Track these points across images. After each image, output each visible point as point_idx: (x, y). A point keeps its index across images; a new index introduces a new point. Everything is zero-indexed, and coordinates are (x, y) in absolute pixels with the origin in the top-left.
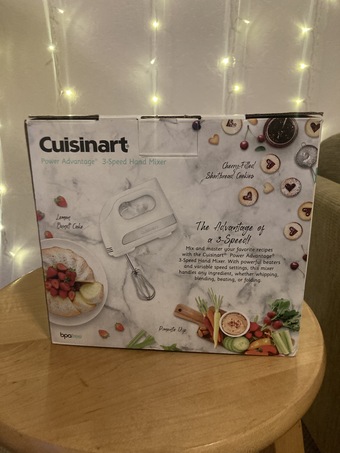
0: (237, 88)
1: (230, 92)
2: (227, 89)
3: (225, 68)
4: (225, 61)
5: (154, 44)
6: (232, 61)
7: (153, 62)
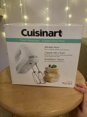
0: (70, 16)
1: (68, 17)
2: (67, 16)
3: (67, 10)
4: (67, 8)
5: (48, 4)
6: (69, 8)
7: (47, 9)
